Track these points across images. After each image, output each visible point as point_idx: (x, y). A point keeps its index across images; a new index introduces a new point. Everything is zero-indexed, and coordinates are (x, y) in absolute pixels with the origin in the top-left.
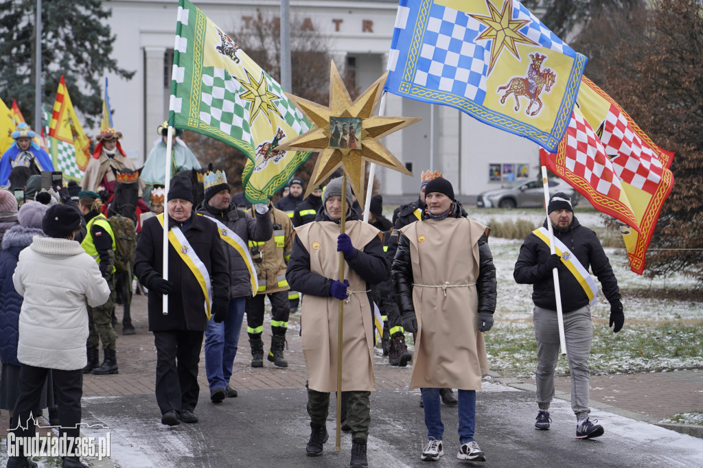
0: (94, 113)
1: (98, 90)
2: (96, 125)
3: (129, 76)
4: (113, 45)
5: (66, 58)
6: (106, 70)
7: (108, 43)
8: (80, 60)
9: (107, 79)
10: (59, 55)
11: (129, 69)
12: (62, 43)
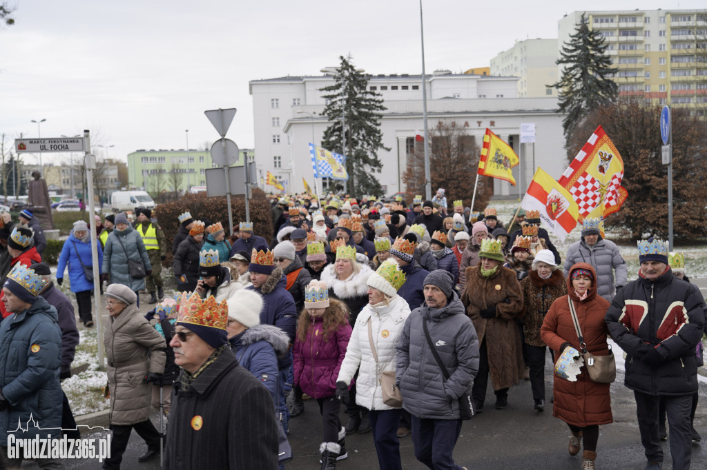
0: (375, 166)
1: (376, 156)
2: (376, 171)
3: (389, 150)
4: (382, 137)
5: (363, 144)
6: (379, 148)
7: (380, 137)
8: (369, 144)
9: (380, 153)
10: (360, 142)
11: (389, 147)
12: (361, 138)
